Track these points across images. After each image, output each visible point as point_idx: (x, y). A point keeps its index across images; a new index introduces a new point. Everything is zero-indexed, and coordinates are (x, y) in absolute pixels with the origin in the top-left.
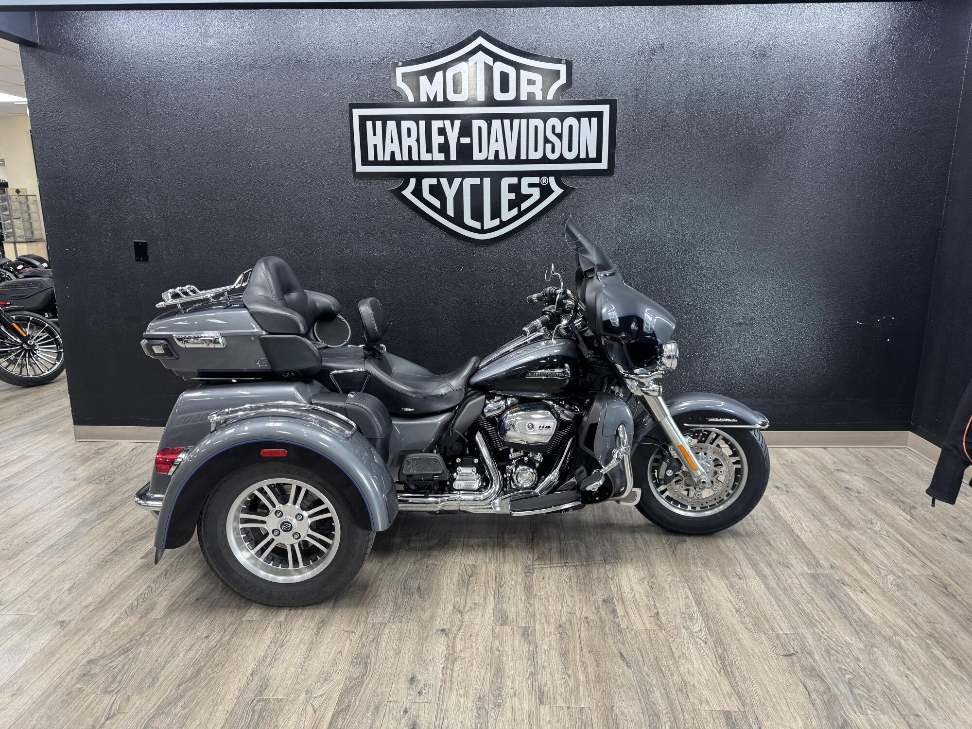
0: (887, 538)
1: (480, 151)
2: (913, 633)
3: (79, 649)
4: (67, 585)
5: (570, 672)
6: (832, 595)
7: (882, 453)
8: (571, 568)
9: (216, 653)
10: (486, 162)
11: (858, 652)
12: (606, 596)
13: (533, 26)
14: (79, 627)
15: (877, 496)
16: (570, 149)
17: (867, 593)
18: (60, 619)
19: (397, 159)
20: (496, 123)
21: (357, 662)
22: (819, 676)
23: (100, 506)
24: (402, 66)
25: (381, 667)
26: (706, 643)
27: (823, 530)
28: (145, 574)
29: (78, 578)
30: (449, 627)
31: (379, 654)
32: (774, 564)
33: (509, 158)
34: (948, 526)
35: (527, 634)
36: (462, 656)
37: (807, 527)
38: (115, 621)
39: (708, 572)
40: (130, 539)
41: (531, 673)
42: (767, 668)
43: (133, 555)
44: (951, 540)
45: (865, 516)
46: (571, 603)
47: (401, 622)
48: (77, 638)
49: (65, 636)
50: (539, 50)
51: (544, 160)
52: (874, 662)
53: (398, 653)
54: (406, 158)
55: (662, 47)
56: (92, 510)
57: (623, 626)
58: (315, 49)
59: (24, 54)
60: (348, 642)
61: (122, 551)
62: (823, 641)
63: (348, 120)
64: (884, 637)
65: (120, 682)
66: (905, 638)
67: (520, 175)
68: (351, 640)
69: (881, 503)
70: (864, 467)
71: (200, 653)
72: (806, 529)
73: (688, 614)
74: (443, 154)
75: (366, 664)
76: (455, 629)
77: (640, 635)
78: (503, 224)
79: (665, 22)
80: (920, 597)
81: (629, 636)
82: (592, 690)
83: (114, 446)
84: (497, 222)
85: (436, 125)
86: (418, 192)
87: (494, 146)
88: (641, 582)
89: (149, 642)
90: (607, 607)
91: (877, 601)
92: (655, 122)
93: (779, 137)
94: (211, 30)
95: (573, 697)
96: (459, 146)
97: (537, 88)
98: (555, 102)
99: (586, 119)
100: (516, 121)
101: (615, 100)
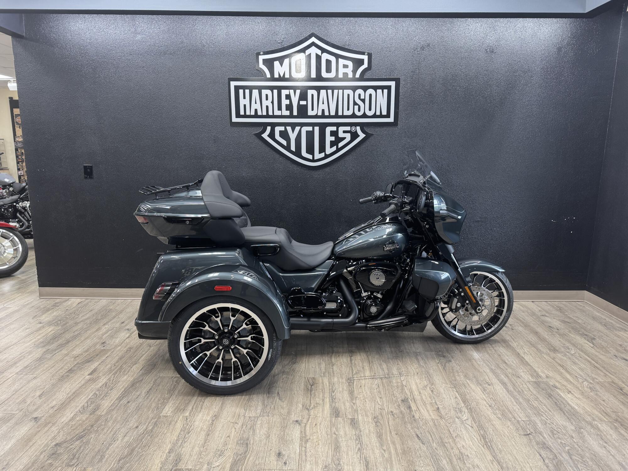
0: (580, 358)
1: (313, 110)
2: (605, 420)
3: (48, 437)
4: (38, 393)
5: (385, 448)
6: (550, 395)
7: (569, 305)
8: (378, 379)
9: (143, 438)
10: (316, 117)
11: (572, 432)
12: (403, 397)
13: (347, 31)
14: (48, 421)
15: (570, 332)
16: (370, 109)
17: (572, 394)
18: (35, 415)
19: (259, 114)
20: (323, 92)
21: (241, 443)
22: (548, 448)
23: (58, 340)
24: (263, 55)
25: (257, 446)
26: (472, 427)
27: (539, 354)
28: (91, 385)
29: (45, 389)
30: (301, 419)
31: (255, 438)
32: (510, 375)
33: (331, 115)
34: (617, 350)
35: (354, 423)
36: (312, 438)
37: (528, 351)
38: (73, 417)
39: (468, 381)
40: (80, 362)
41: (359, 449)
42: (514, 444)
43: (83, 373)
44: (620, 359)
45: (564, 344)
46: (381, 402)
47: (268, 416)
48: (46, 429)
49: (38, 428)
50: (351, 46)
51: (354, 116)
52: (583, 438)
53: (268, 437)
54: (265, 113)
55: (429, 45)
56: (53, 343)
57: (417, 416)
58: (206, 43)
59: (15, 43)
60: (233, 430)
61: (75, 370)
62: (548, 425)
63: (227, 88)
64: (586, 422)
65: (78, 459)
66: (600, 422)
67: (338, 125)
68: (236, 429)
69: (572, 336)
70: (558, 313)
71: (132, 438)
72: (527, 353)
73: (458, 408)
74: (289, 111)
75: (247, 444)
76: (305, 421)
77: (428, 423)
78: (327, 156)
79: (431, 30)
80: (606, 396)
81: (421, 423)
82: (401, 459)
83: (66, 301)
84: (323, 155)
85: (284, 92)
86: (272, 135)
87: (321, 106)
88: (425, 388)
89: (97, 431)
90: (404, 404)
91: (579, 399)
92: (424, 92)
93: (502, 103)
94: (139, 29)
95: (388, 465)
96: (299, 106)
97: (349, 71)
98: (362, 79)
99: (381, 90)
100: (336, 91)
101: (399, 79)
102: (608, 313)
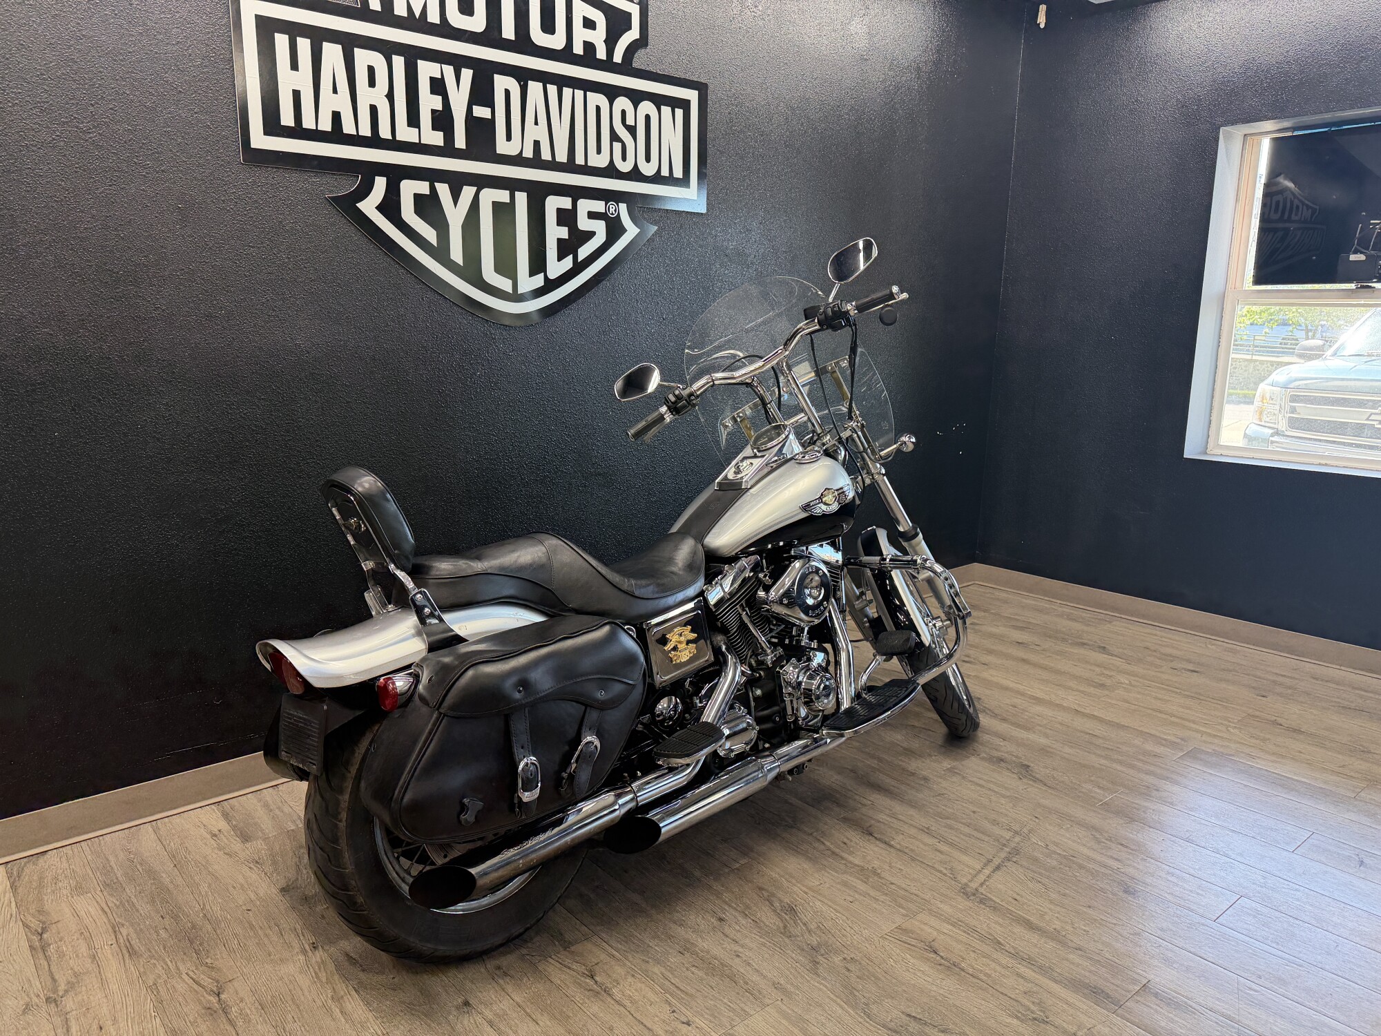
1: (509, 138)
8: (1008, 864)
10: (518, 160)
16: (648, 159)
19: (346, 130)
20: (535, 88)
33: (558, 159)
51: (610, 171)
54: (366, 131)
67: (577, 193)
74: (441, 134)
78: (550, 285)
84: (539, 281)
85: (427, 70)
86: (390, 207)
87: (532, 133)
96: (472, 122)
97: (598, 37)
98: (625, 68)
99: (669, 109)
100: (567, 92)
101: (706, 85)
102: (1042, 597)
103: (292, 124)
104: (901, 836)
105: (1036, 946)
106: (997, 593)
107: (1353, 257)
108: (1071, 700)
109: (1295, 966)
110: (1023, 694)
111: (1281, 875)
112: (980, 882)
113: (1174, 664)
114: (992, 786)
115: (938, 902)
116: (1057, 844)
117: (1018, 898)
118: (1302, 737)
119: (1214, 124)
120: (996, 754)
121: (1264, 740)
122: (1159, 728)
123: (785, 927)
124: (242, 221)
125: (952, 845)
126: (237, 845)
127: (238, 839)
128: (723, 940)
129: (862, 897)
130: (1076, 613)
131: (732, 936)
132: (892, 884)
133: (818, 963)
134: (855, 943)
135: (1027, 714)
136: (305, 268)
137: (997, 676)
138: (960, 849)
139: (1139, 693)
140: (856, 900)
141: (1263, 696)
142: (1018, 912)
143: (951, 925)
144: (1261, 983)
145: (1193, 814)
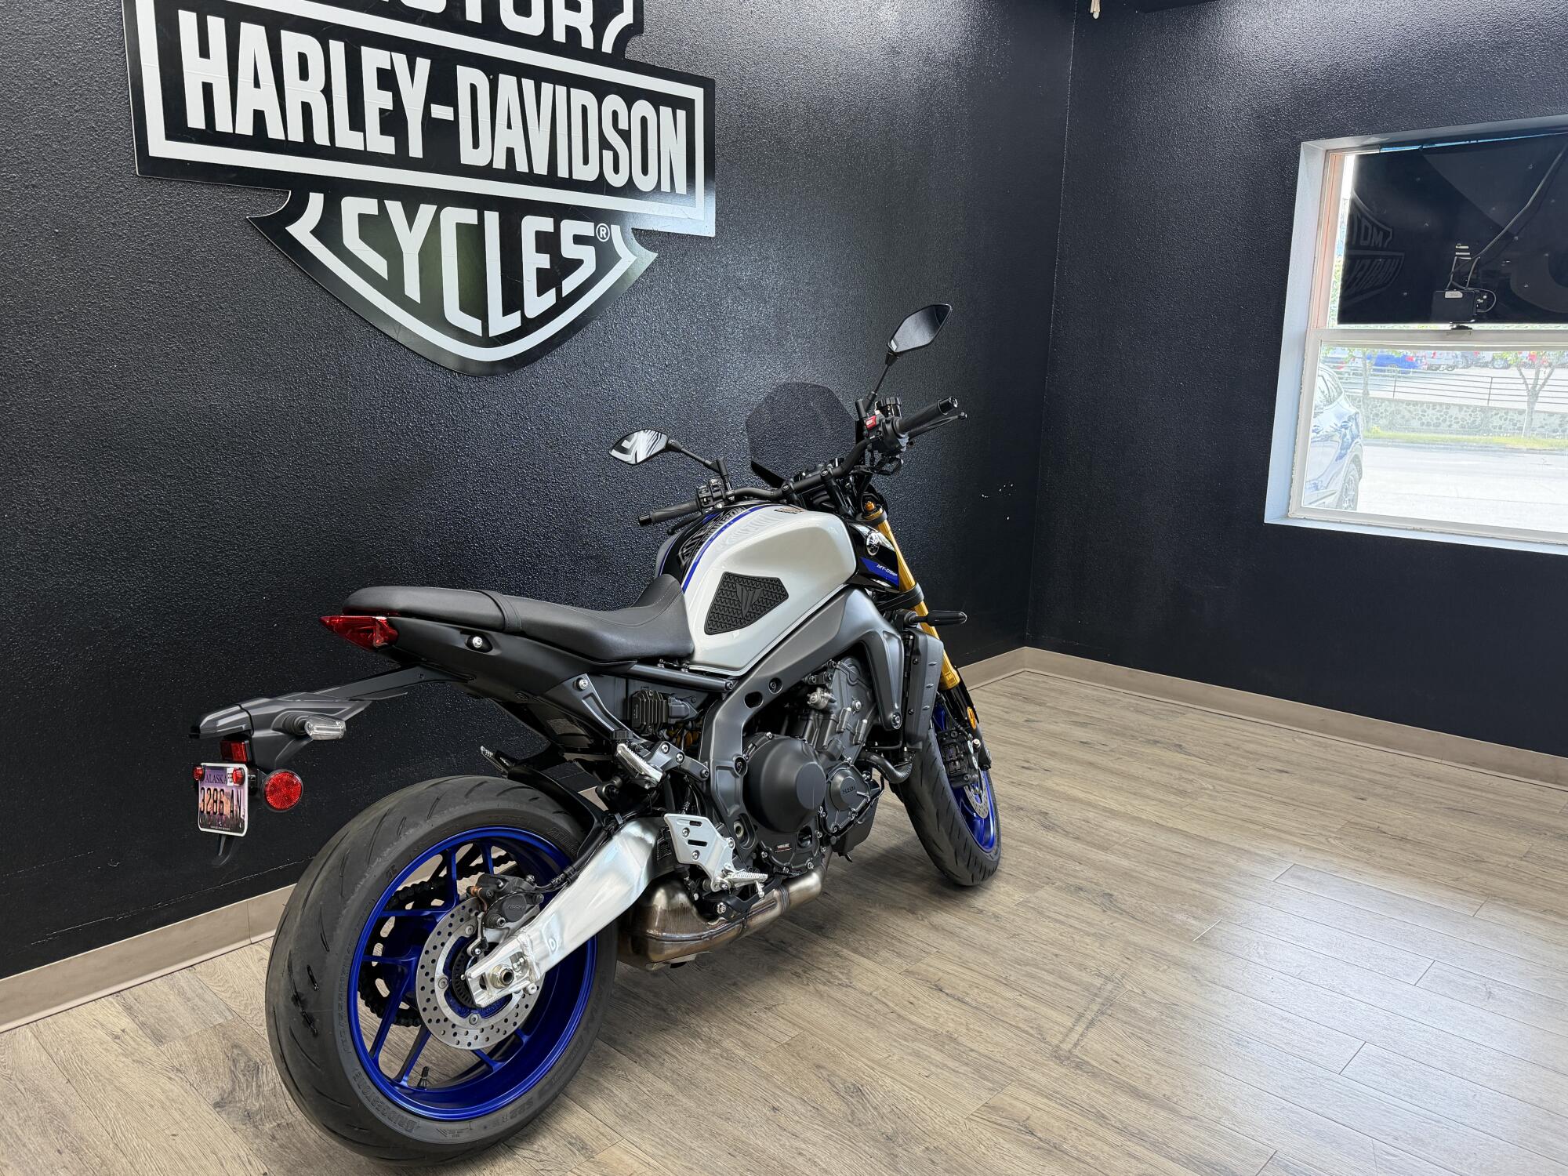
1: (476, 145)
8: (1103, 1019)
10: (486, 172)
16: (645, 171)
19: (270, 134)
20: (507, 82)
33: (536, 171)
51: (600, 186)
54: (296, 135)
67: (561, 212)
74: (392, 139)
78: (529, 326)
84: (514, 321)
85: (373, 59)
86: (329, 230)
87: (504, 139)
96: (430, 124)
97: (583, 21)
98: (617, 60)
100: (547, 88)
101: (712, 82)
102: (1103, 686)
103: (202, 126)
104: (976, 990)
105: (1145, 1117)
106: (1051, 682)
107: (1449, 295)
108: (1149, 811)
109: (1433, 1122)
110: (1095, 806)
111: (1405, 1014)
112: (1073, 1042)
113: (1259, 764)
114: (1072, 921)
115: (1029, 1071)
116: (1155, 991)
117: (1119, 1059)
118: (1409, 846)
119: (1294, 138)
120: (1072, 881)
121: (1369, 852)
122: (1254, 843)
123: (853, 1113)
124: (139, 250)
125: (1035, 998)
126: (149, 1049)
127: (148, 1040)
128: (781, 1135)
129: (939, 1070)
130: (1142, 703)
131: (790, 1129)
132: (972, 1050)
133: (896, 1156)
134: (937, 1127)
135: (1102, 830)
136: (221, 308)
137: (1064, 785)
138: (1046, 1003)
139: (1226, 800)
140: (933, 1073)
141: (1362, 799)
142: (1118, 1076)
143: (1047, 1097)
144: (1399, 1146)
145: (1302, 945)
